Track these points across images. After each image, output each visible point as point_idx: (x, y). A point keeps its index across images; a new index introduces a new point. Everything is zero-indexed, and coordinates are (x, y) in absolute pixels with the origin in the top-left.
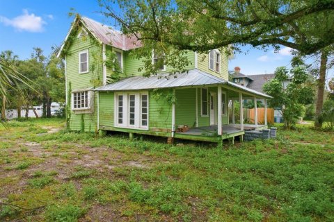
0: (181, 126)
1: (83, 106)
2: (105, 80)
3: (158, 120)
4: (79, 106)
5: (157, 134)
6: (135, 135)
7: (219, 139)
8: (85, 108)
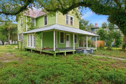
0: (45, 47)
2: (27, 29)
3: (38, 45)
5: (38, 50)
6: (33, 50)
7: (54, 52)
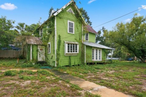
1: (74, 51)
4: (71, 52)
8: (75, 53)
